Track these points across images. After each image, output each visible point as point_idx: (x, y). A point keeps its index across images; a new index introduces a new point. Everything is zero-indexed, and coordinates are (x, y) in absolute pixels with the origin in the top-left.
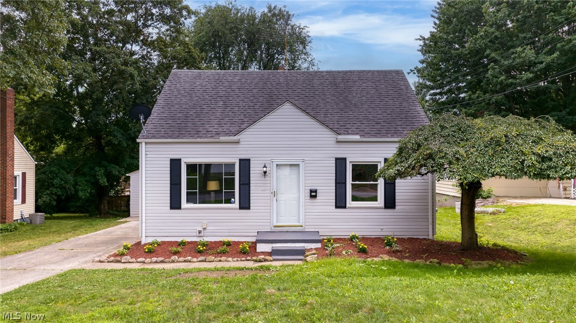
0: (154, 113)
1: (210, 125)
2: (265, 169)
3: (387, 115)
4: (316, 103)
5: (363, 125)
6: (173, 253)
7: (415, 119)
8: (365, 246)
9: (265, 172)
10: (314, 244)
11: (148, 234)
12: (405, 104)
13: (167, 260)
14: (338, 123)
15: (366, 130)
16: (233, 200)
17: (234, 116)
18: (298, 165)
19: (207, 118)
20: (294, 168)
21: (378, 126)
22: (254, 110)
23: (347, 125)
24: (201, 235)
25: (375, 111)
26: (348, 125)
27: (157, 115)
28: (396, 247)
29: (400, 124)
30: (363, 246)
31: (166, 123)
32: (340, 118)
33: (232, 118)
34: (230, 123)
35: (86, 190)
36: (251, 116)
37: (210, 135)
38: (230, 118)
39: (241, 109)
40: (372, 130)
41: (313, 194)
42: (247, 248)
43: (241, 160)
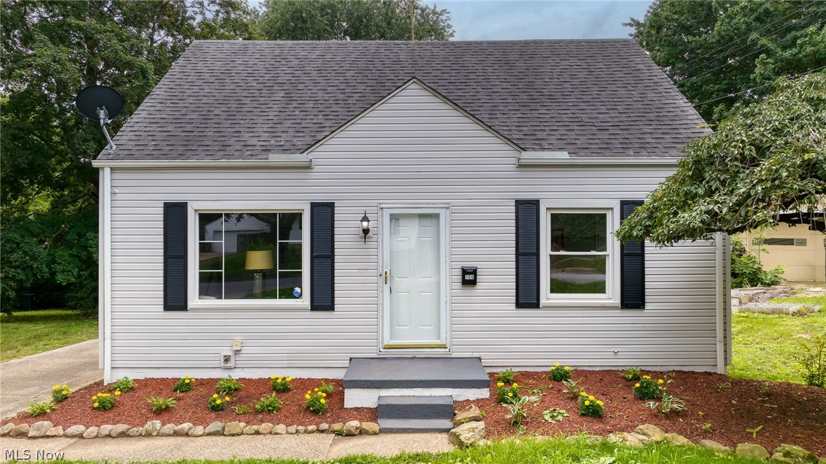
0: (142, 112)
1: (251, 135)
2: (365, 224)
3: (618, 115)
4: (471, 94)
5: (573, 133)
6: (155, 412)
7: (678, 122)
8: (598, 402)
9: (366, 231)
10: (474, 390)
11: (117, 364)
12: (650, 95)
13: (134, 430)
14: (519, 129)
15: (578, 142)
16: (298, 289)
17: (304, 117)
18: (437, 216)
19: (247, 121)
20: (427, 222)
21: (605, 135)
22: (347, 106)
23: (537, 133)
24: (229, 365)
25: (593, 108)
26: (540, 133)
27: (145, 116)
28: (671, 403)
29: (650, 131)
30: (591, 401)
31: (161, 129)
32: (521, 120)
33: (299, 121)
34: (294, 130)
35: (70, 271)
36: (340, 117)
37: (250, 153)
38: (296, 121)
39: (319, 106)
40: (590, 141)
41: (467, 277)
42: (323, 401)
43: (314, 206)
